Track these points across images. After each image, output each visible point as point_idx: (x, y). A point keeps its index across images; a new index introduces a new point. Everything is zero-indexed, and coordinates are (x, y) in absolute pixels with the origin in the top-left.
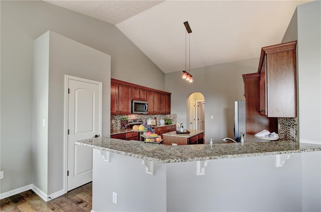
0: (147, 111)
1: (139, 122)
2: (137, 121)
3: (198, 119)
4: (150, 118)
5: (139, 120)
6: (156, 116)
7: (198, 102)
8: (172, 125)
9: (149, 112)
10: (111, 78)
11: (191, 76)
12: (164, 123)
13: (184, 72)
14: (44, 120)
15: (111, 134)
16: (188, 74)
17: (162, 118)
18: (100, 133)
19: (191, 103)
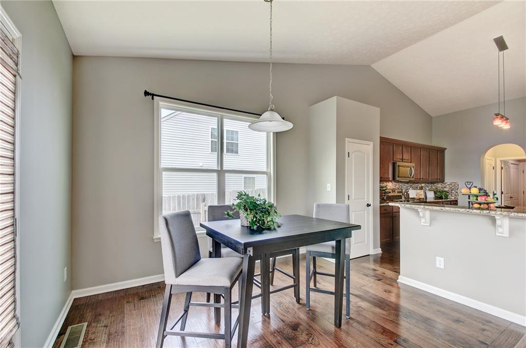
0: (413, 177)
1: (398, 192)
2: (396, 191)
3: (502, 193)
4: (411, 189)
5: (399, 190)
6: (423, 185)
7: (501, 161)
8: (449, 200)
9: (415, 179)
10: (380, 137)
11: (507, 119)
12: (434, 196)
13: (497, 115)
14: (329, 185)
15: (382, 205)
16: (502, 117)
17: (428, 189)
18: (371, 202)
19: (487, 163)
